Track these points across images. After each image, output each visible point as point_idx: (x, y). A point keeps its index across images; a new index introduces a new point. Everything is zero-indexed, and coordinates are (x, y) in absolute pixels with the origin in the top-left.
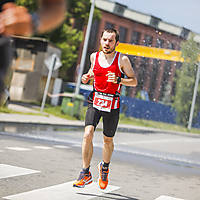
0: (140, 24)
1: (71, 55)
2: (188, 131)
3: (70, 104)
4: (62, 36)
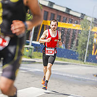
0: (61, 11)
2: (84, 63)
3: (27, 51)
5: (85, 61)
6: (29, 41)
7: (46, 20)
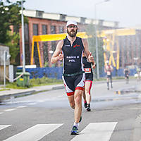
0: (54, 20)
1: (15, 49)
2: (98, 80)
3: (22, 80)
4: (7, 38)
5: (98, 77)
6: (21, 67)
7: (38, 34)
